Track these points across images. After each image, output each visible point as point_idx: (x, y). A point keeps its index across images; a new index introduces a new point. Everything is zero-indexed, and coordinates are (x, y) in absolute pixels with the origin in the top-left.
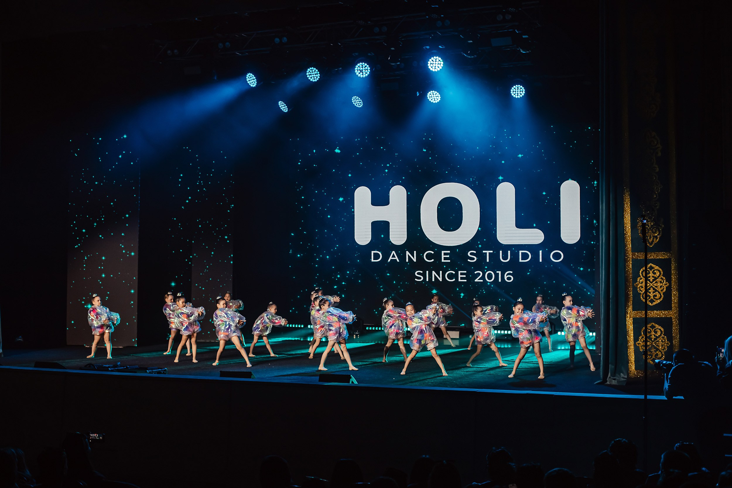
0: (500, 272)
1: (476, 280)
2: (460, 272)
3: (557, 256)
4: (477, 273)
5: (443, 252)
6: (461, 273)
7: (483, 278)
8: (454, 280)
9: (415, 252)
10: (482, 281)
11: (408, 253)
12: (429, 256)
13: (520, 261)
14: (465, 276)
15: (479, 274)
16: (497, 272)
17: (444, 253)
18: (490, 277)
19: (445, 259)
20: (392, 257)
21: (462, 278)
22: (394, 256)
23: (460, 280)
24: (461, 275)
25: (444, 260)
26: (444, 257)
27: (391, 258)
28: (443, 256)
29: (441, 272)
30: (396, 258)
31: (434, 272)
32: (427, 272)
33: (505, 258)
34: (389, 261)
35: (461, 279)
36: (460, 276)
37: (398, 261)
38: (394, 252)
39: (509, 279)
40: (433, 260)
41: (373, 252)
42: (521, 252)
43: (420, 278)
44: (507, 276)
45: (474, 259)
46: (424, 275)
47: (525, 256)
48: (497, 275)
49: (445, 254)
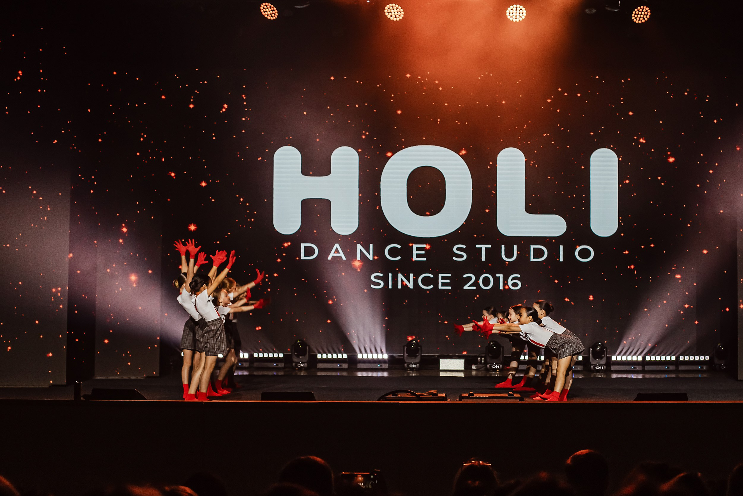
0: (501, 276)
1: (466, 287)
2: (440, 275)
3: (585, 253)
4: (467, 277)
5: (415, 246)
6: (442, 277)
7: (476, 284)
8: (432, 286)
9: (371, 246)
10: (475, 288)
11: (359, 247)
12: (393, 252)
13: (532, 259)
14: (448, 281)
15: (470, 278)
16: (497, 275)
17: (417, 247)
18: (486, 282)
19: (418, 256)
20: (334, 253)
21: (443, 284)
22: (337, 251)
23: (440, 287)
24: (442, 279)
25: (416, 258)
26: (417, 254)
27: (332, 254)
28: (415, 252)
29: (411, 275)
30: (341, 254)
31: (400, 276)
32: (390, 275)
33: (509, 254)
34: (330, 258)
35: (442, 286)
36: (440, 281)
37: (344, 258)
38: (337, 246)
39: (515, 285)
40: (399, 258)
41: (303, 245)
42: (532, 247)
43: (379, 284)
44: (512, 280)
45: (462, 256)
46: (385, 279)
47: (538, 253)
48: (497, 280)
49: (418, 249)
